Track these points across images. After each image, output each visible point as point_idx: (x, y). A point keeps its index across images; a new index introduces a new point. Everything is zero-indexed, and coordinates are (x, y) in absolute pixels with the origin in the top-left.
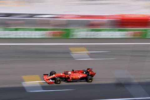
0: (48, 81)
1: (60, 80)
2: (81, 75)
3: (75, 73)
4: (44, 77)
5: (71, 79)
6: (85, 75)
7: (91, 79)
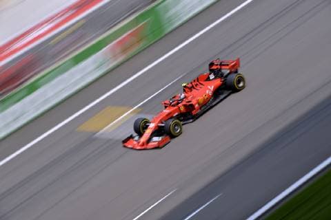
0: (150, 144)
1: (176, 124)
2: (209, 87)
3: (194, 90)
4: (130, 146)
5: (197, 105)
6: (218, 82)
7: (241, 79)
